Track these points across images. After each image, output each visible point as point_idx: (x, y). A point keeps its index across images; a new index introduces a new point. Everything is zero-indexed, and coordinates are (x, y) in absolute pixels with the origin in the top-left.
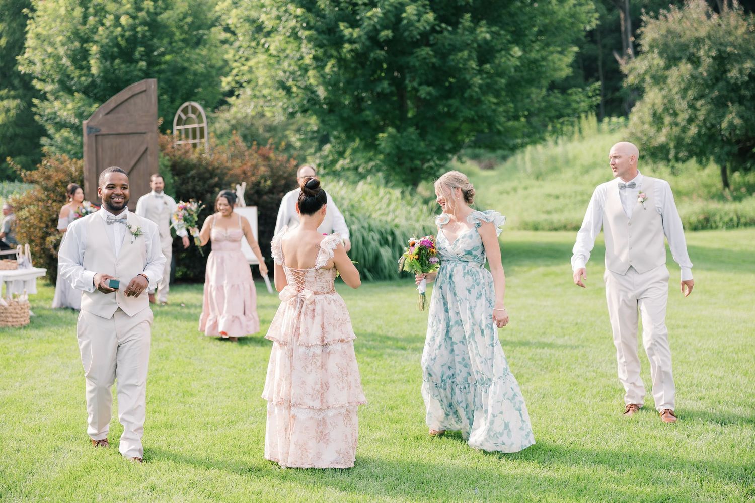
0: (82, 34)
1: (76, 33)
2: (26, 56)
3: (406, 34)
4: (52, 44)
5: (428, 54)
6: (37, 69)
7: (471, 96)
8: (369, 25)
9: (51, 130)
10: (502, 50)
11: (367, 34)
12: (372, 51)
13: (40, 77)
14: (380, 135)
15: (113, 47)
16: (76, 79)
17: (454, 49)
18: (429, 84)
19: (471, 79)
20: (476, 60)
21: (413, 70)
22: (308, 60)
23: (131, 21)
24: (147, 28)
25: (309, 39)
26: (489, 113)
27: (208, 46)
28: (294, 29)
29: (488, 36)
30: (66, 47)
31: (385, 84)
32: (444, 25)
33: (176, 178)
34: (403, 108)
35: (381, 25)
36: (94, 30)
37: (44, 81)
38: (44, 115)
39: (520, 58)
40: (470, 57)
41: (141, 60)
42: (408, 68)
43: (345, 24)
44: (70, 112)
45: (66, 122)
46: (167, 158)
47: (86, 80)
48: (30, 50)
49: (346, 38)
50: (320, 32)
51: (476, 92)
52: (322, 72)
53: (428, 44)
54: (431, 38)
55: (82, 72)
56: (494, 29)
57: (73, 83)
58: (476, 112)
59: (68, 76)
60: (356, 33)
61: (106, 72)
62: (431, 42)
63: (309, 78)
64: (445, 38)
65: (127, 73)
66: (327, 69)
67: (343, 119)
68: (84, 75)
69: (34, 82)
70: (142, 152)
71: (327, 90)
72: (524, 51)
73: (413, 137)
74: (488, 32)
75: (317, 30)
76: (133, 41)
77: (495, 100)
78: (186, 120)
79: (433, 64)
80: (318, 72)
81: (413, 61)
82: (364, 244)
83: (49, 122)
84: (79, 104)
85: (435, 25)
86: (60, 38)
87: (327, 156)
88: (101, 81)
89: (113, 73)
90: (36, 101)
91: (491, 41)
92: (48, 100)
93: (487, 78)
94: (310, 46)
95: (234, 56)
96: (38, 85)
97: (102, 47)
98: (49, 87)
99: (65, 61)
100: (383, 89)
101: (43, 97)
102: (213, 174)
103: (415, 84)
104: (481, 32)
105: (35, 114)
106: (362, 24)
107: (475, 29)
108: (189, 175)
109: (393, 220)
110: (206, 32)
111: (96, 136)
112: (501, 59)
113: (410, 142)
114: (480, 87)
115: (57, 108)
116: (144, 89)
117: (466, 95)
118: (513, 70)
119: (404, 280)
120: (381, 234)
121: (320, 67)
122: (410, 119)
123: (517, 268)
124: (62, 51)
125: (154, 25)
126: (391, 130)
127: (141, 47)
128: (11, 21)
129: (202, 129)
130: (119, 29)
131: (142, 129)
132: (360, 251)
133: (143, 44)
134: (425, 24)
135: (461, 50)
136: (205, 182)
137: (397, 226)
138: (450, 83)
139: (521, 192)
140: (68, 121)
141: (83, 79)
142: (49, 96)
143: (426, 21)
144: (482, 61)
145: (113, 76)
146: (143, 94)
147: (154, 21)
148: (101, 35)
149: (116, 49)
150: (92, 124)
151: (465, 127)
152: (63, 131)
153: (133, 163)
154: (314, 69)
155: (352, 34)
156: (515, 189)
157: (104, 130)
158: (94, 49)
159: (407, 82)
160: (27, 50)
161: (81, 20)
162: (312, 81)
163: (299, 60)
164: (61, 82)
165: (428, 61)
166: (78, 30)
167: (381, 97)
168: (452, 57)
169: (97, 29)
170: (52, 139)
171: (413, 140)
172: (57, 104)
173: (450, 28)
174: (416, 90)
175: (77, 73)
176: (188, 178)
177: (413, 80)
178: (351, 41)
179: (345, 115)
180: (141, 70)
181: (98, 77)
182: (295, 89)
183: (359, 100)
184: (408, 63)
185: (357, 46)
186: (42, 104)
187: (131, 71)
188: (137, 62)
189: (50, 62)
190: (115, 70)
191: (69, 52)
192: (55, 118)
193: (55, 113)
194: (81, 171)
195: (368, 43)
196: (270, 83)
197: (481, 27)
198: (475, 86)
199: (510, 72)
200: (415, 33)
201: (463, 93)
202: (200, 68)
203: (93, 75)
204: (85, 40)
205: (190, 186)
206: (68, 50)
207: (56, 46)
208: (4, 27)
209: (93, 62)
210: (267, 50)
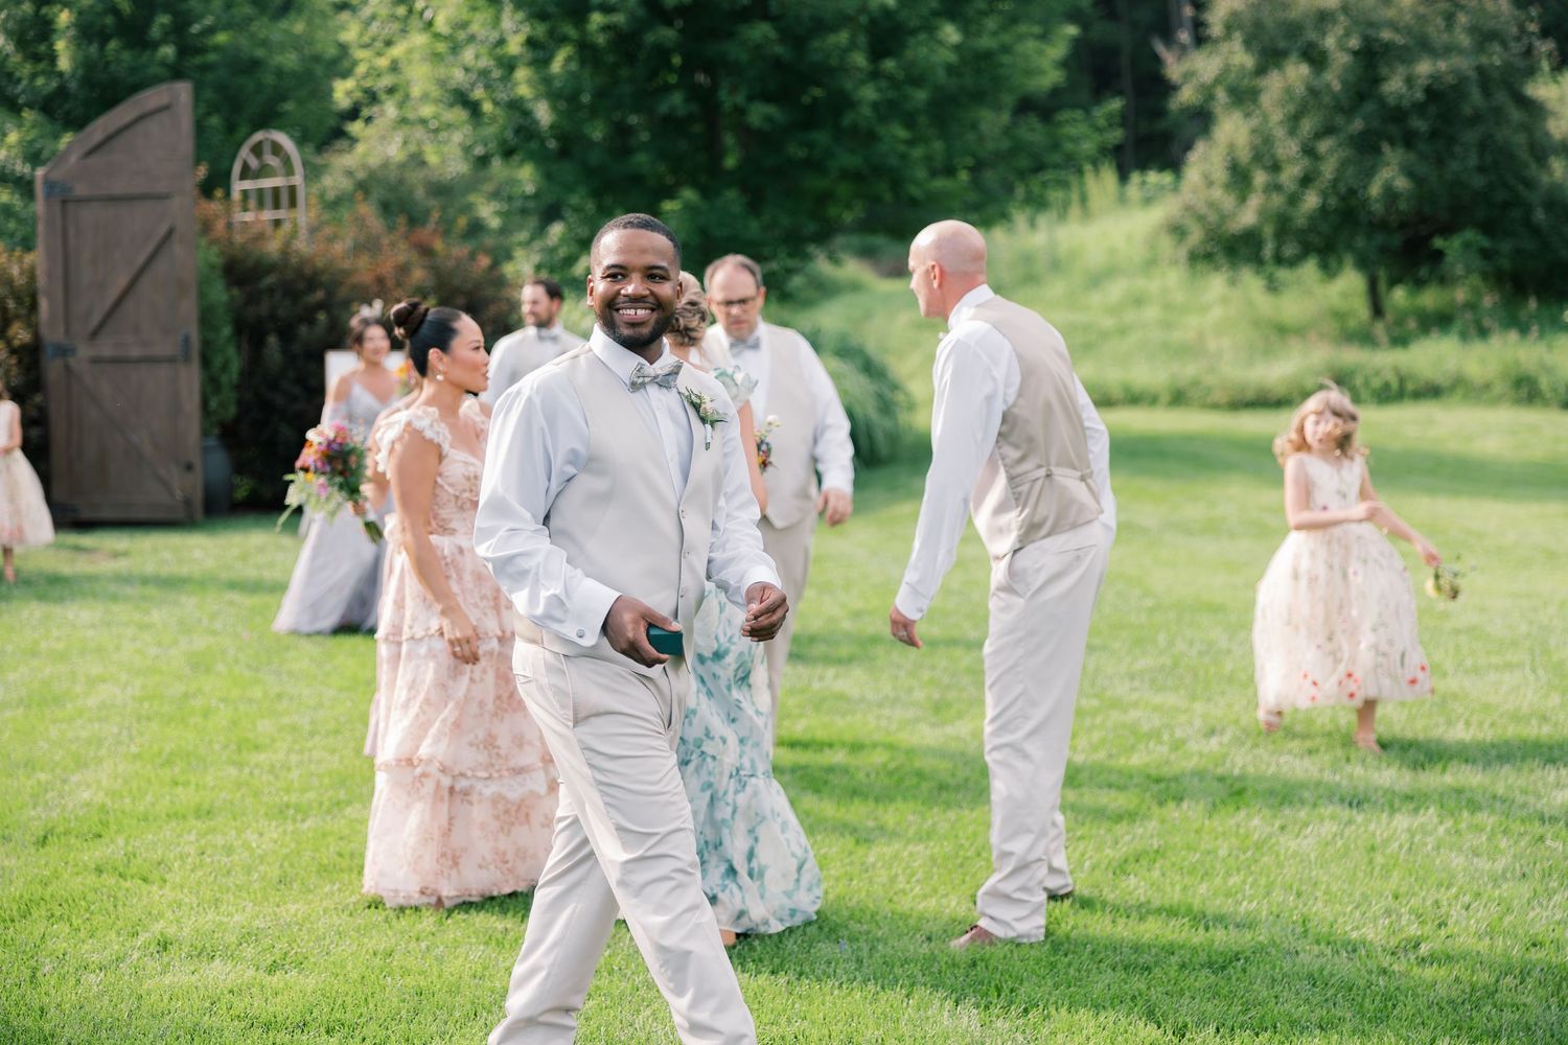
5: (765, 36)
7: (855, 126)
10: (919, 29)
12: (649, 28)
14: (668, 205)
15: (104, 14)
16: (25, 82)
17: (821, 27)
18: (768, 100)
19: (855, 90)
20: (866, 49)
21: (734, 69)
22: (515, 46)
25: (520, 2)
26: (892, 161)
27: (306, 15)
30: (4, 14)
31: (677, 98)
33: (235, 291)
34: (714, 150)
39: (956, 47)
40: (853, 45)
41: (164, 42)
42: (725, 65)
44: (13, 151)
46: (215, 249)
47: (47, 85)
49: (595, 1)
51: (867, 117)
52: (544, 72)
53: (766, 16)
54: (773, 4)
55: (39, 68)
57: (19, 89)
58: (866, 158)
59: (9, 76)
61: (88, 66)
62: (773, 12)
63: (516, 84)
64: (802, 4)
65: (132, 70)
66: (556, 66)
67: (588, 171)
68: (42, 74)
70: (161, 237)
71: (554, 108)
72: (966, 32)
73: (735, 210)
76: (148, 3)
77: (905, 134)
78: (259, 170)
79: (777, 58)
80: (537, 71)
81: (735, 51)
84: (32, 135)
87: (556, 248)
88: (80, 86)
89: (105, 69)
91: (898, 10)
93: (889, 88)
94: (520, 16)
95: (361, 35)
97: (81, 12)
100: (673, 108)
102: (312, 281)
103: (740, 99)
108: (263, 285)
111: (64, 201)
112: (918, 50)
113: (729, 220)
114: (875, 105)
116: (166, 102)
117: (845, 123)
118: (942, 73)
121: (541, 62)
122: (730, 171)
126: (689, 194)
127: (164, 14)
129: (292, 190)
131: (161, 187)
133: (168, 8)
135: (834, 29)
136: (296, 301)
138: (813, 97)
140: (8, 169)
141: (40, 81)
144: (877, 53)
145: (103, 76)
146: (164, 114)
149: (110, 20)
150: (57, 175)
151: (844, 189)
153: (141, 260)
154: (528, 65)
157: (80, 190)
158: (64, 18)
159: (723, 95)
162: (524, 90)
163: (497, 45)
165: (765, 51)
167: (670, 125)
168: (815, 44)
171: (734, 216)
174: (742, 111)
175: (27, 69)
176: (261, 292)
177: (735, 89)
178: (606, 8)
179: (594, 162)
180: (162, 64)
181: (73, 76)
182: (487, 107)
183: (623, 131)
184: (725, 54)
185: (619, 18)
187: (143, 66)
188: (156, 48)
190: (108, 63)
191: (11, 24)
194: (31, 275)
195: (641, 12)
196: (435, 93)
198: (863, 104)
199: (937, 77)
201: (838, 119)
202: (289, 60)
203: (61, 74)
205: (263, 309)
206: (8, 18)
209: (60, 45)
210: (430, 24)
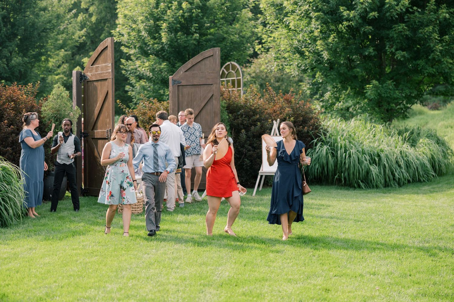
0: (156, 15)
1: (151, 14)
2: (118, 30)
3: (388, 14)
4: (135, 22)
5: (403, 28)
6: (125, 39)
7: (434, 59)
8: (361, 8)
9: (133, 80)
11: (360, 14)
12: (362, 26)
13: (126, 44)
14: (368, 86)
15: (177, 24)
16: (151, 46)
17: (422, 25)
18: (403, 50)
19: (434, 46)
20: (438, 33)
21: (391, 39)
22: (316, 33)
23: (189, 6)
24: (200, 11)
25: (317, 19)
26: (446, 70)
27: (240, 22)
28: (307, 11)
29: (447, 16)
30: (145, 24)
31: (371, 50)
32: (415, 8)
33: (230, 115)
34: (381, 66)
35: (370, 8)
36: (164, 12)
37: (129, 47)
38: (129, 71)
40: (434, 31)
41: (195, 32)
42: (387, 38)
43: (344, 8)
44: (146, 69)
45: (143, 75)
46: (224, 101)
47: (158, 47)
48: (121, 26)
49: (345, 17)
50: (326, 13)
51: (438, 55)
52: (326, 42)
53: (403, 22)
54: (406, 17)
55: (156, 41)
57: (148, 48)
58: (437, 69)
59: (146, 44)
60: (352, 14)
61: (171, 41)
62: (406, 20)
63: (317, 45)
64: (416, 16)
65: (185, 42)
66: (330, 40)
67: (340, 74)
68: (157, 43)
69: (122, 48)
70: (209, 97)
71: (329, 54)
73: (391, 87)
74: (447, 13)
75: (323, 12)
76: (190, 20)
77: (452, 62)
78: (228, 74)
79: (407, 35)
81: (393, 34)
82: (359, 163)
83: (131, 75)
84: (153, 63)
85: (408, 8)
86: (141, 18)
87: (328, 101)
88: (168, 47)
89: (176, 41)
90: (123, 61)
91: (449, 19)
92: (131, 60)
93: (446, 45)
94: (318, 23)
95: (262, 30)
96: (125, 50)
97: (169, 23)
98: (132, 51)
99: (144, 33)
100: (370, 53)
101: (128, 58)
102: (255, 112)
103: (393, 50)
104: (443, 12)
105: (122, 69)
106: (356, 8)
107: (438, 11)
108: (239, 113)
109: (379, 146)
110: (239, 12)
111: (178, 86)
113: (389, 91)
114: (441, 52)
115: (137, 66)
116: (212, 54)
117: (430, 57)
119: (387, 189)
120: (370, 155)
121: (325, 39)
122: (388, 74)
124: (141, 27)
125: (204, 9)
126: (375, 82)
127: (196, 24)
128: (99, 5)
129: (239, 81)
130: (181, 11)
131: (210, 82)
132: (356, 168)
133: (197, 22)
134: (402, 7)
135: (427, 26)
136: (249, 118)
137: (382, 151)
138: (418, 48)
140: (145, 74)
141: (156, 45)
142: (132, 57)
143: (403, 5)
144: (442, 33)
145: (176, 44)
146: (211, 58)
147: (204, 5)
148: (169, 16)
150: (175, 78)
151: (426, 80)
152: (141, 81)
153: (203, 105)
154: (321, 39)
155: (349, 15)
157: (184, 83)
158: (164, 25)
159: (387, 48)
160: (118, 26)
161: (155, 5)
162: (319, 48)
163: (310, 33)
164: (141, 48)
165: (403, 33)
166: (152, 12)
167: (368, 58)
168: (420, 31)
169: (166, 11)
170: (133, 87)
171: (391, 89)
172: (138, 63)
173: (420, 10)
174: (393, 54)
175: (152, 42)
176: (238, 115)
177: (391, 47)
178: (348, 20)
179: (342, 71)
180: (195, 39)
181: (166, 44)
182: (307, 53)
183: (351, 61)
184: (388, 35)
185: (353, 23)
186: (127, 63)
187: (188, 40)
188: (193, 35)
189: (133, 34)
190: (178, 39)
192: (135, 73)
193: (136, 69)
195: (360, 21)
196: (289, 49)
197: (442, 9)
198: (437, 51)
200: (395, 14)
201: (427, 57)
202: (235, 38)
203: (163, 43)
204: (157, 19)
205: (240, 121)
206: (146, 26)
207: (137, 23)
208: (95, 8)
209: (163, 34)
210: (288, 26)
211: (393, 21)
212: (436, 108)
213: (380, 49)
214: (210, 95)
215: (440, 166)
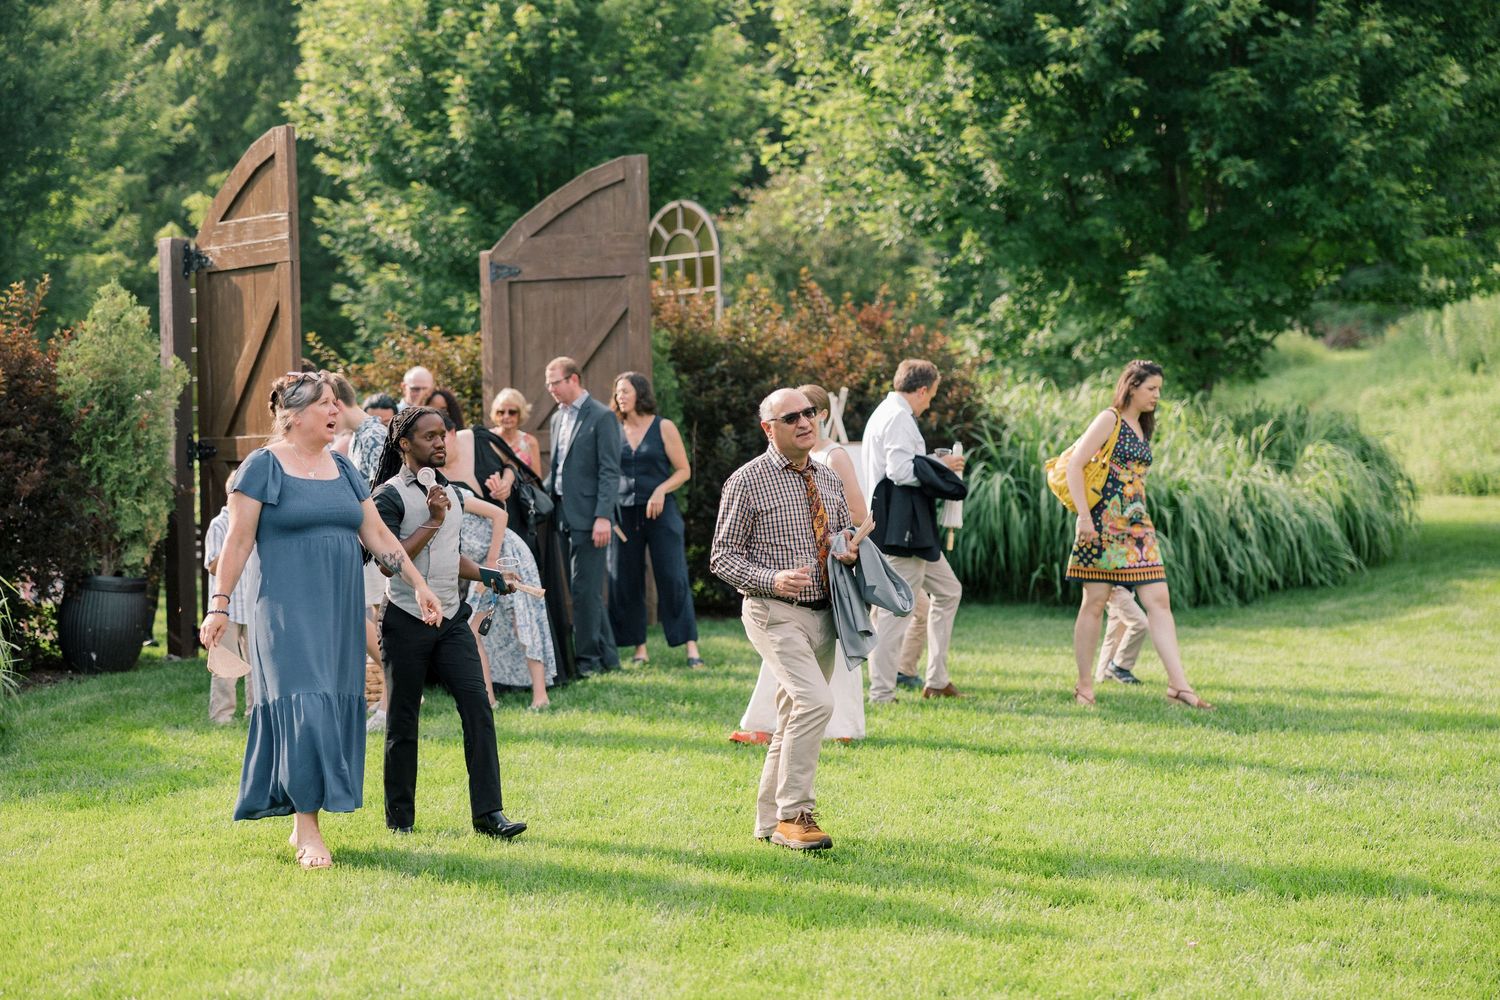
0: (428, 49)
1: (415, 47)
2: (302, 100)
3: (1193, 37)
4: (359, 73)
5: (1243, 83)
6: (327, 129)
7: (1345, 181)
8: (1107, 18)
9: (356, 266)
10: (1416, 71)
11: (1102, 39)
12: (1111, 79)
13: (333, 147)
14: (1131, 273)
15: (499, 77)
16: (414, 151)
17: (1306, 71)
18: (1245, 156)
19: (1345, 141)
20: (1357, 95)
21: (1203, 119)
22: (960, 104)
23: (538, 17)
24: (574, 33)
25: (963, 54)
26: (1387, 219)
27: (707, 70)
28: (928, 30)
29: (1387, 40)
30: (392, 80)
31: (1141, 155)
32: (1282, 16)
33: (684, 377)
34: (1173, 209)
35: (1135, 19)
36: (456, 40)
37: (341, 157)
38: (342, 235)
39: (1461, 89)
40: (1344, 91)
41: (561, 105)
42: (1193, 116)
43: (1051, 18)
44: (401, 227)
45: (390, 249)
46: (664, 332)
47: (437, 154)
48: (312, 86)
49: (1052, 50)
50: (990, 37)
51: (1359, 171)
52: (993, 130)
53: (1244, 62)
54: (1252, 46)
55: (429, 137)
56: (1402, 21)
57: (406, 159)
58: (1356, 216)
59: (396, 145)
60: (1077, 37)
61: (481, 134)
62: (1251, 56)
63: (963, 142)
64: (1284, 44)
65: (529, 137)
66: (1007, 124)
67: (1041, 238)
68: (433, 143)
69: (319, 160)
70: (614, 320)
71: (1005, 170)
72: (1471, 72)
73: (1207, 277)
74: (1385, 30)
75: (983, 32)
76: (543, 63)
77: (1403, 190)
78: (671, 241)
79: (1256, 106)
80: (987, 128)
81: (1211, 101)
83: (351, 248)
84: (421, 208)
85: (1259, 15)
86: (378, 60)
87: (1003, 324)
88: (472, 156)
89: (499, 136)
90: (321, 202)
91: (1393, 50)
92: (349, 199)
93: (1384, 137)
94: (964, 69)
95: (782, 95)
96: (326, 165)
97: (474, 77)
98: (352, 171)
99: (390, 111)
100: (1136, 164)
101: (339, 193)
103: (1213, 154)
104: (1372, 30)
105: (320, 231)
106: (1090, 17)
107: (1354, 23)
108: (713, 370)
109: (1173, 471)
110: (703, 36)
111: (511, 284)
112: (1413, 93)
113: (1201, 288)
114: (1368, 158)
115: (371, 218)
116: (621, 177)
117: (1332, 178)
118: (1446, 118)
119: (1202, 611)
121: (988, 120)
122: (1195, 233)
123: (1465, 584)
124: (382, 88)
125: (589, 26)
126: (1155, 260)
127: (562, 76)
128: (237, 18)
129: (708, 263)
130: (513, 36)
131: (614, 268)
133: (565, 69)
134: (1239, 15)
135: (1322, 73)
136: (748, 387)
137: (1183, 486)
138: (1292, 147)
139: (1436, 402)
140: (395, 246)
141: (431, 150)
142: (352, 189)
143: (1241, 8)
144: (1371, 96)
145: (496, 143)
146: (618, 190)
147: (589, 15)
148: (472, 51)
149: (504, 83)
150: (501, 257)
151: (1320, 251)
152: (383, 270)
153: (594, 345)
154: (975, 122)
155: (1066, 41)
156: (1422, 396)
157: (528, 272)
158: (458, 83)
159: (1192, 149)
160: (305, 87)
161: (425, 17)
162: (972, 151)
163: (941, 102)
164: (380, 159)
165: (1243, 99)
166: (416, 39)
167: (1125, 184)
168: (1299, 91)
169: (463, 37)
170: (357, 287)
171: (1207, 285)
172: (372, 209)
173: (1297, 23)
174: (1213, 167)
175: (417, 137)
176: (710, 378)
177: (1206, 144)
178: (1065, 57)
179: (1046, 227)
180: (560, 128)
181: (465, 145)
182: (931, 170)
183: (1074, 191)
184: (1196, 104)
185: (1079, 69)
186: (337, 209)
187: (538, 132)
188: (553, 112)
189: (355, 112)
190: (503, 129)
191: (398, 91)
192: (364, 241)
193: (366, 229)
195: (1102, 61)
196: (871, 156)
197: (1368, 17)
198: (1355, 157)
199: (1440, 122)
200: (1215, 35)
201: (1324, 175)
202: (693, 121)
203: (453, 141)
206: (395, 85)
207: (367, 76)
208: (224, 30)
209: (453, 113)
210: (868, 80)
211: (1214, 61)
212: (1349, 342)
213: (1170, 153)
214: (617, 313)
215: (1373, 533)
